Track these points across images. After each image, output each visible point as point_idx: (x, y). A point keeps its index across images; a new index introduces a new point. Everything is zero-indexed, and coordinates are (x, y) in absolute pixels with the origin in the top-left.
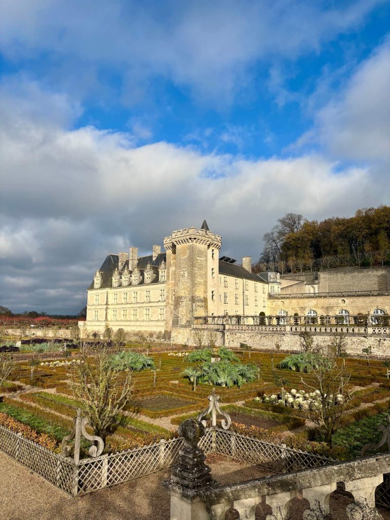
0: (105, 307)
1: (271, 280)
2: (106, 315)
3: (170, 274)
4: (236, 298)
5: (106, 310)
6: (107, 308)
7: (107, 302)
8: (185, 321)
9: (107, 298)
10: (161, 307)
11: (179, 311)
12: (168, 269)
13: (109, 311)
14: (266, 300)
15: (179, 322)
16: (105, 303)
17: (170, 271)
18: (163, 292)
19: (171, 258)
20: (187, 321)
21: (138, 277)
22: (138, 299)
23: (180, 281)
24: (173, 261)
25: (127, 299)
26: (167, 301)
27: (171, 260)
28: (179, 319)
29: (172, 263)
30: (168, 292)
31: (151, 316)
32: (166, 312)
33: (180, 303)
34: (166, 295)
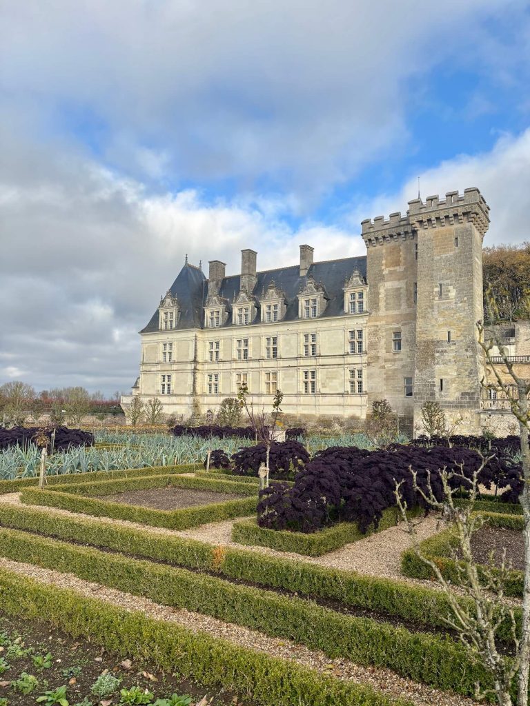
0: (191, 367)
2: (194, 382)
3: (382, 296)
5: (194, 373)
6: (195, 369)
7: (195, 357)
8: (458, 394)
9: (196, 350)
10: (353, 367)
11: (431, 372)
12: (375, 287)
13: (198, 376)
15: (436, 395)
16: (191, 358)
17: (382, 291)
18: (356, 334)
19: (384, 262)
20: (462, 394)
21: (279, 306)
22: (278, 352)
23: (432, 307)
24: (392, 269)
25: (246, 351)
26: (372, 353)
27: (383, 267)
28: (437, 389)
29: (386, 272)
30: (374, 333)
31: (322, 384)
32: (370, 376)
33: (437, 355)
34: (367, 342)
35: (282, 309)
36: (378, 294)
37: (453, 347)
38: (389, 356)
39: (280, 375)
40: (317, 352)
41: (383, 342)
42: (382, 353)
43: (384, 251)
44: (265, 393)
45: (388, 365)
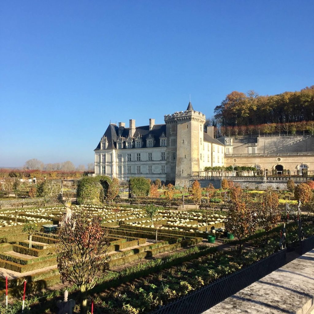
1: (227, 144)
3: (170, 141)
4: (208, 157)
5: (113, 166)
7: (113, 160)
8: (187, 174)
10: (162, 165)
11: (180, 167)
12: (168, 138)
14: (223, 158)
15: (181, 175)
17: (170, 139)
18: (163, 154)
19: (171, 130)
20: (188, 174)
21: (141, 142)
22: (141, 158)
23: (181, 147)
24: (173, 132)
25: (130, 158)
26: (168, 160)
27: (171, 132)
28: (182, 172)
29: (171, 133)
30: (168, 154)
31: (154, 170)
32: (167, 168)
33: (182, 162)
34: (167, 156)
35: (141, 143)
36: (169, 140)
37: (186, 160)
38: (172, 162)
39: (141, 167)
40: (152, 159)
41: (171, 157)
42: (170, 160)
43: (171, 126)
44: (137, 173)
45: (172, 164)
